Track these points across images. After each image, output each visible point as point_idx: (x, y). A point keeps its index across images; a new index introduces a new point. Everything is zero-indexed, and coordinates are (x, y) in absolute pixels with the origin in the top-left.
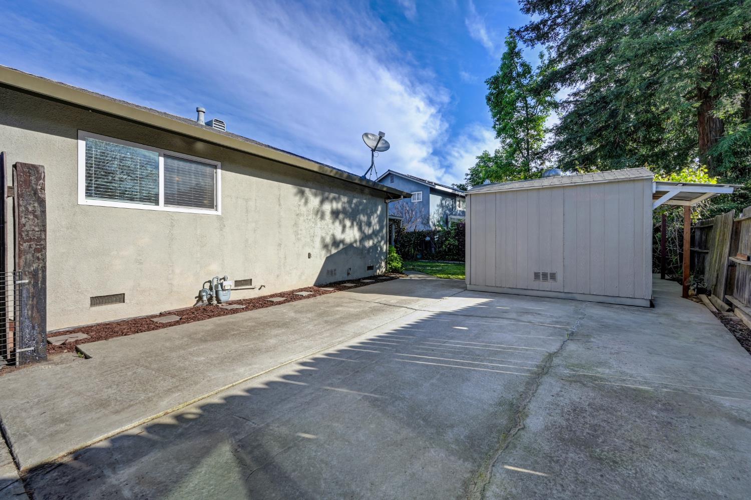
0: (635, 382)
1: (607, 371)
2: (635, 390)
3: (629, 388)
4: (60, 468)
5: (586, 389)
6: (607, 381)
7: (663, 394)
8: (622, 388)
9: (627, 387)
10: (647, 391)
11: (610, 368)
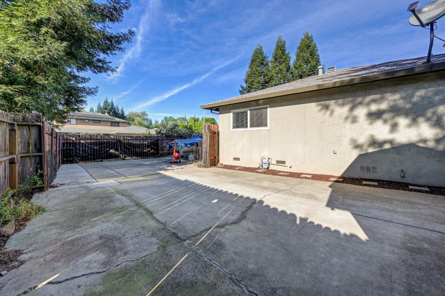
0: (100, 220)
1: (116, 218)
2: (98, 216)
3: (101, 216)
4: (159, 175)
5: (116, 207)
6: (112, 214)
7: (85, 220)
8: (104, 214)
9: (102, 215)
10: (93, 218)
11: (117, 221)
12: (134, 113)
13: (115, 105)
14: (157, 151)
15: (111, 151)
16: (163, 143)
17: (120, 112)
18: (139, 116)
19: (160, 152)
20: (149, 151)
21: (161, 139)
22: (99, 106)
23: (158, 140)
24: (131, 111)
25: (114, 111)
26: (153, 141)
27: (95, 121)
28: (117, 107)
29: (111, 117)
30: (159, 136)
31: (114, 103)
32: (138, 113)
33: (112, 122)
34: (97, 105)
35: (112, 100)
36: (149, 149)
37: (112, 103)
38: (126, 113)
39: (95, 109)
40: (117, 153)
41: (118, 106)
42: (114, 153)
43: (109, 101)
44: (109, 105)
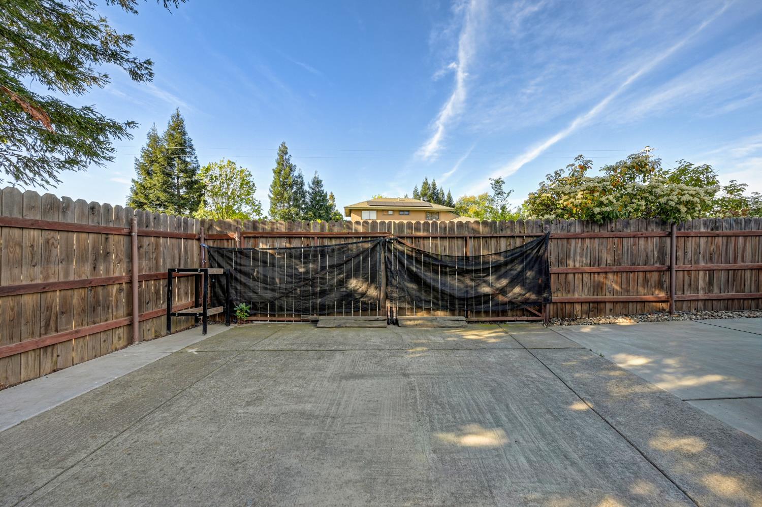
12: (468, 197)
13: (438, 187)
14: (539, 293)
15: (355, 284)
16: (568, 256)
17: (446, 198)
18: (475, 203)
19: (555, 297)
20: (503, 291)
21: (562, 233)
22: (415, 192)
23: (543, 241)
24: (463, 196)
25: (437, 197)
26: (519, 242)
27: (402, 213)
28: (441, 190)
29: (427, 204)
30: (548, 222)
31: (436, 185)
32: (474, 198)
33: (427, 212)
34: (414, 190)
35: (434, 180)
36: (504, 282)
37: (434, 185)
38: (455, 200)
39: (411, 196)
40: (373, 292)
41: (443, 189)
42: (363, 295)
43: (430, 182)
44: (429, 189)
